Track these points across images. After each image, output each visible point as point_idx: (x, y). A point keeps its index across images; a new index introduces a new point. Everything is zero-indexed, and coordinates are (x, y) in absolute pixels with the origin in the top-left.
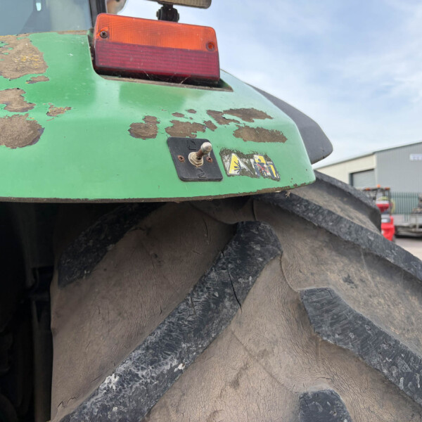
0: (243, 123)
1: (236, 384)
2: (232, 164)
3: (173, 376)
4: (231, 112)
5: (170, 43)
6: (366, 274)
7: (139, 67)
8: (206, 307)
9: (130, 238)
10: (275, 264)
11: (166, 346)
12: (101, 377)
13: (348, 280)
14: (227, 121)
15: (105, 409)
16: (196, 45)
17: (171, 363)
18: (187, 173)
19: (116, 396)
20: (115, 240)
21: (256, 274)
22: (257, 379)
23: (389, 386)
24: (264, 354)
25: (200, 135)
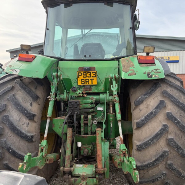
0: (156, 71)
1: (153, 99)
2: (153, 76)
3: (146, 97)
4: (154, 70)
5: (148, 59)
6: (174, 90)
7: (144, 62)
8: (151, 91)
9: (142, 84)
10: (160, 87)
11: (146, 94)
12: (139, 97)
13: (171, 90)
14: (154, 71)
15: (139, 100)
16: (152, 59)
17: (146, 96)
18: (149, 77)
19: (141, 99)
20: (140, 84)
21: (157, 88)
22: (156, 99)
23: (172, 101)
24: (157, 97)
25: (150, 73)
